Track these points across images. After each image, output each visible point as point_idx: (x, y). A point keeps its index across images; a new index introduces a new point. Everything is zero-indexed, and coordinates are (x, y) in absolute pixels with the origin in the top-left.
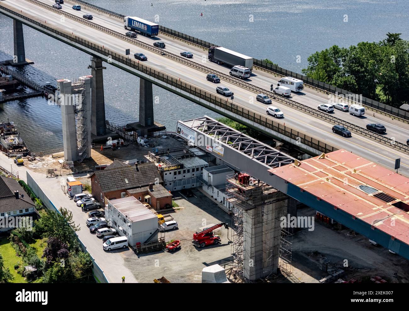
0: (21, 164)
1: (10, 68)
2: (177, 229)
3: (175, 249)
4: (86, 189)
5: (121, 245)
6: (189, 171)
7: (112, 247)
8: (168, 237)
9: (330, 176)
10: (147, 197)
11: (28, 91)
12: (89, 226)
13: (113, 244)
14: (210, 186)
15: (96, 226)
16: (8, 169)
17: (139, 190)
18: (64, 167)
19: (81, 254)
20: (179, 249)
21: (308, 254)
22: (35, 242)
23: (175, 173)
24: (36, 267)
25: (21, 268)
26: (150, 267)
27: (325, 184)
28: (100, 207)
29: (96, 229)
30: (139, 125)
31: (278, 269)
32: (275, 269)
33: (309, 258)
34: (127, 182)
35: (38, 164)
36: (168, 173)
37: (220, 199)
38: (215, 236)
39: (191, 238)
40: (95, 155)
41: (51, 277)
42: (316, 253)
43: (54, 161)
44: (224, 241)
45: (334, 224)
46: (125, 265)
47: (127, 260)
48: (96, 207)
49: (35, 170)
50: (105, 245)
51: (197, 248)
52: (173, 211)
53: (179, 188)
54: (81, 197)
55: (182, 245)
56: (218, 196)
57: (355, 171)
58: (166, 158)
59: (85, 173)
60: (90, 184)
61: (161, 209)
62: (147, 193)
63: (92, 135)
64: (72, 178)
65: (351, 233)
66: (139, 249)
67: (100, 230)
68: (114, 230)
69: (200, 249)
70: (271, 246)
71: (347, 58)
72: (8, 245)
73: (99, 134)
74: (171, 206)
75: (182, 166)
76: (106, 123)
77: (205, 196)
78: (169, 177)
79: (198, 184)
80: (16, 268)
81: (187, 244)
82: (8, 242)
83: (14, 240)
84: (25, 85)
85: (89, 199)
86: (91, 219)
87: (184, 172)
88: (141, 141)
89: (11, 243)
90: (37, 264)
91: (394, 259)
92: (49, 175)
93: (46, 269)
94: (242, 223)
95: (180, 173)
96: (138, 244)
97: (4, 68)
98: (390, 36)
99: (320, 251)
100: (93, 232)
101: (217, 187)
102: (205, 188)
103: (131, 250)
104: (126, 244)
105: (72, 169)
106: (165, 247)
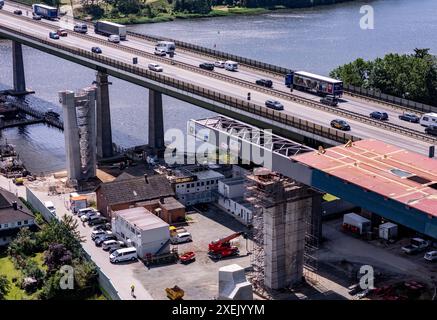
0: (20, 184)
1: (9, 97)
2: (191, 241)
3: (188, 260)
4: (91, 205)
5: (130, 256)
6: (203, 184)
7: (120, 258)
8: (181, 249)
9: (358, 161)
10: (158, 210)
11: (29, 118)
12: (94, 240)
13: (120, 255)
14: (226, 198)
15: (102, 239)
16: (7, 188)
17: (148, 203)
18: (67, 186)
19: (86, 263)
20: (194, 260)
21: (336, 263)
22: (35, 256)
23: (188, 186)
24: (36, 278)
25: (20, 280)
26: (161, 278)
27: (353, 169)
28: (107, 221)
29: (102, 242)
30: (148, 147)
31: (303, 278)
32: (300, 278)
33: (336, 267)
34: (135, 194)
35: (39, 183)
36: (180, 185)
37: (237, 212)
38: (233, 247)
39: (207, 249)
40: (101, 174)
41: (53, 286)
42: (344, 263)
43: (57, 180)
44: (242, 252)
45: (363, 235)
46: (134, 276)
47: (136, 271)
48: (102, 222)
49: (36, 189)
50: (112, 256)
51: (213, 259)
52: (187, 224)
53: (192, 202)
54: (86, 212)
55: (196, 256)
56: (235, 209)
57: (385, 156)
58: (179, 171)
59: (90, 190)
60: (95, 200)
61: (173, 222)
62: (158, 206)
63: (98, 157)
64: (75, 195)
65: (382, 243)
66: (150, 261)
67: (107, 242)
68: (121, 242)
69: (216, 260)
70: (295, 250)
71: (373, 71)
72: (6, 259)
73: (104, 156)
74: (184, 220)
75: (195, 178)
76: (112, 145)
77: (222, 211)
78: (181, 190)
79: (214, 199)
80: (14, 280)
81: (202, 256)
82: (5, 255)
83: (11, 254)
84: (25, 112)
85: (94, 214)
86: (96, 232)
87: (198, 185)
88: (150, 160)
89: (9, 257)
90: (38, 274)
91: (431, 266)
92: (51, 193)
93: (47, 278)
94: (261, 236)
95: (193, 186)
96: (149, 255)
97: (3, 98)
98: (418, 51)
99: (348, 260)
100: (98, 245)
101: (234, 199)
102: (221, 202)
103: (140, 262)
104: (135, 255)
105: (75, 187)
106: (178, 258)
